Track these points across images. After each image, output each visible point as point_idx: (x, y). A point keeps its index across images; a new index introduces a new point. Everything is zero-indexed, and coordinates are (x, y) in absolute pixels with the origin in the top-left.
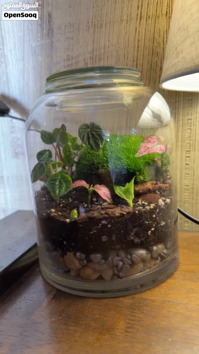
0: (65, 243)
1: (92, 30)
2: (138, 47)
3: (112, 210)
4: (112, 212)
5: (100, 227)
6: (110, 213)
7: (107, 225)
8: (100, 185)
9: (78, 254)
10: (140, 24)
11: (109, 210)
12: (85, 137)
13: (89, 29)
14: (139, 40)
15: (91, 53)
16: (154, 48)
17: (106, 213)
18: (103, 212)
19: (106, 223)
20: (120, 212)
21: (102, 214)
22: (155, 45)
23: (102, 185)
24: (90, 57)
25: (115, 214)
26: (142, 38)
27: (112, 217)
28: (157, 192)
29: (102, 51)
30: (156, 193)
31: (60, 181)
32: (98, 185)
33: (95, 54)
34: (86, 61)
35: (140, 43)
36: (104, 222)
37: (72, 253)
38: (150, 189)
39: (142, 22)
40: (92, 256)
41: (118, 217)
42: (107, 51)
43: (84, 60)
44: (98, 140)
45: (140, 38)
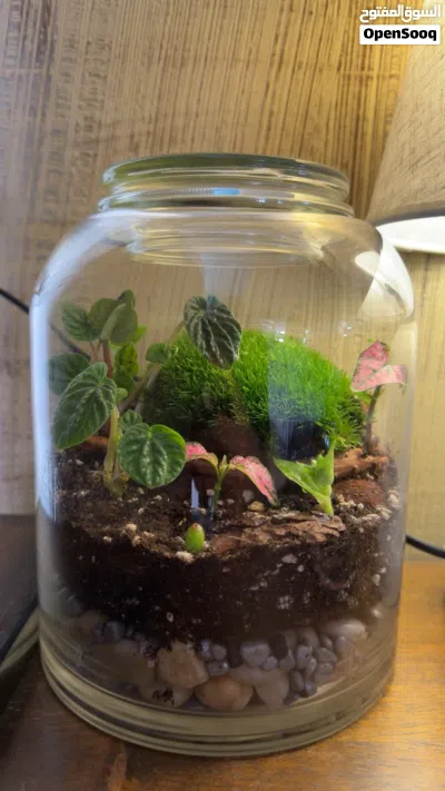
0: (171, 619)
1: (156, 68)
2: (269, 129)
3: (302, 524)
4: (305, 532)
5: (277, 572)
6: (300, 533)
7: (296, 565)
8: (245, 457)
9: (206, 646)
10: (277, 77)
11: (297, 525)
12: (200, 332)
13: (150, 64)
14: (271, 114)
15: (150, 122)
16: (306, 136)
17: (289, 535)
18: (282, 532)
19: (294, 561)
20: (326, 530)
21: (280, 537)
22: (309, 129)
23: (251, 458)
24: (148, 133)
25: (313, 537)
26: (279, 108)
27: (309, 545)
28: (368, 475)
29: (180, 122)
30: (368, 479)
31: (153, 446)
32: (241, 458)
33: (160, 125)
34: (136, 139)
35: (273, 119)
36: (289, 559)
37: (189, 645)
38: (354, 469)
39: (282, 74)
40: (248, 651)
41: (321, 546)
42: (192, 124)
43: (132, 136)
44: (227, 339)
45: (275, 109)
